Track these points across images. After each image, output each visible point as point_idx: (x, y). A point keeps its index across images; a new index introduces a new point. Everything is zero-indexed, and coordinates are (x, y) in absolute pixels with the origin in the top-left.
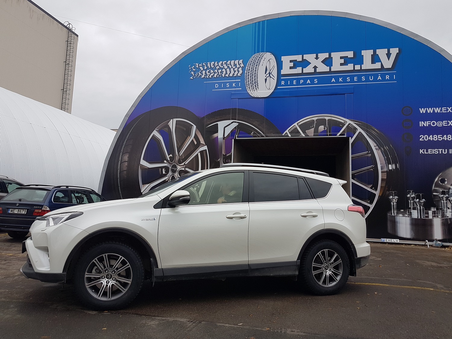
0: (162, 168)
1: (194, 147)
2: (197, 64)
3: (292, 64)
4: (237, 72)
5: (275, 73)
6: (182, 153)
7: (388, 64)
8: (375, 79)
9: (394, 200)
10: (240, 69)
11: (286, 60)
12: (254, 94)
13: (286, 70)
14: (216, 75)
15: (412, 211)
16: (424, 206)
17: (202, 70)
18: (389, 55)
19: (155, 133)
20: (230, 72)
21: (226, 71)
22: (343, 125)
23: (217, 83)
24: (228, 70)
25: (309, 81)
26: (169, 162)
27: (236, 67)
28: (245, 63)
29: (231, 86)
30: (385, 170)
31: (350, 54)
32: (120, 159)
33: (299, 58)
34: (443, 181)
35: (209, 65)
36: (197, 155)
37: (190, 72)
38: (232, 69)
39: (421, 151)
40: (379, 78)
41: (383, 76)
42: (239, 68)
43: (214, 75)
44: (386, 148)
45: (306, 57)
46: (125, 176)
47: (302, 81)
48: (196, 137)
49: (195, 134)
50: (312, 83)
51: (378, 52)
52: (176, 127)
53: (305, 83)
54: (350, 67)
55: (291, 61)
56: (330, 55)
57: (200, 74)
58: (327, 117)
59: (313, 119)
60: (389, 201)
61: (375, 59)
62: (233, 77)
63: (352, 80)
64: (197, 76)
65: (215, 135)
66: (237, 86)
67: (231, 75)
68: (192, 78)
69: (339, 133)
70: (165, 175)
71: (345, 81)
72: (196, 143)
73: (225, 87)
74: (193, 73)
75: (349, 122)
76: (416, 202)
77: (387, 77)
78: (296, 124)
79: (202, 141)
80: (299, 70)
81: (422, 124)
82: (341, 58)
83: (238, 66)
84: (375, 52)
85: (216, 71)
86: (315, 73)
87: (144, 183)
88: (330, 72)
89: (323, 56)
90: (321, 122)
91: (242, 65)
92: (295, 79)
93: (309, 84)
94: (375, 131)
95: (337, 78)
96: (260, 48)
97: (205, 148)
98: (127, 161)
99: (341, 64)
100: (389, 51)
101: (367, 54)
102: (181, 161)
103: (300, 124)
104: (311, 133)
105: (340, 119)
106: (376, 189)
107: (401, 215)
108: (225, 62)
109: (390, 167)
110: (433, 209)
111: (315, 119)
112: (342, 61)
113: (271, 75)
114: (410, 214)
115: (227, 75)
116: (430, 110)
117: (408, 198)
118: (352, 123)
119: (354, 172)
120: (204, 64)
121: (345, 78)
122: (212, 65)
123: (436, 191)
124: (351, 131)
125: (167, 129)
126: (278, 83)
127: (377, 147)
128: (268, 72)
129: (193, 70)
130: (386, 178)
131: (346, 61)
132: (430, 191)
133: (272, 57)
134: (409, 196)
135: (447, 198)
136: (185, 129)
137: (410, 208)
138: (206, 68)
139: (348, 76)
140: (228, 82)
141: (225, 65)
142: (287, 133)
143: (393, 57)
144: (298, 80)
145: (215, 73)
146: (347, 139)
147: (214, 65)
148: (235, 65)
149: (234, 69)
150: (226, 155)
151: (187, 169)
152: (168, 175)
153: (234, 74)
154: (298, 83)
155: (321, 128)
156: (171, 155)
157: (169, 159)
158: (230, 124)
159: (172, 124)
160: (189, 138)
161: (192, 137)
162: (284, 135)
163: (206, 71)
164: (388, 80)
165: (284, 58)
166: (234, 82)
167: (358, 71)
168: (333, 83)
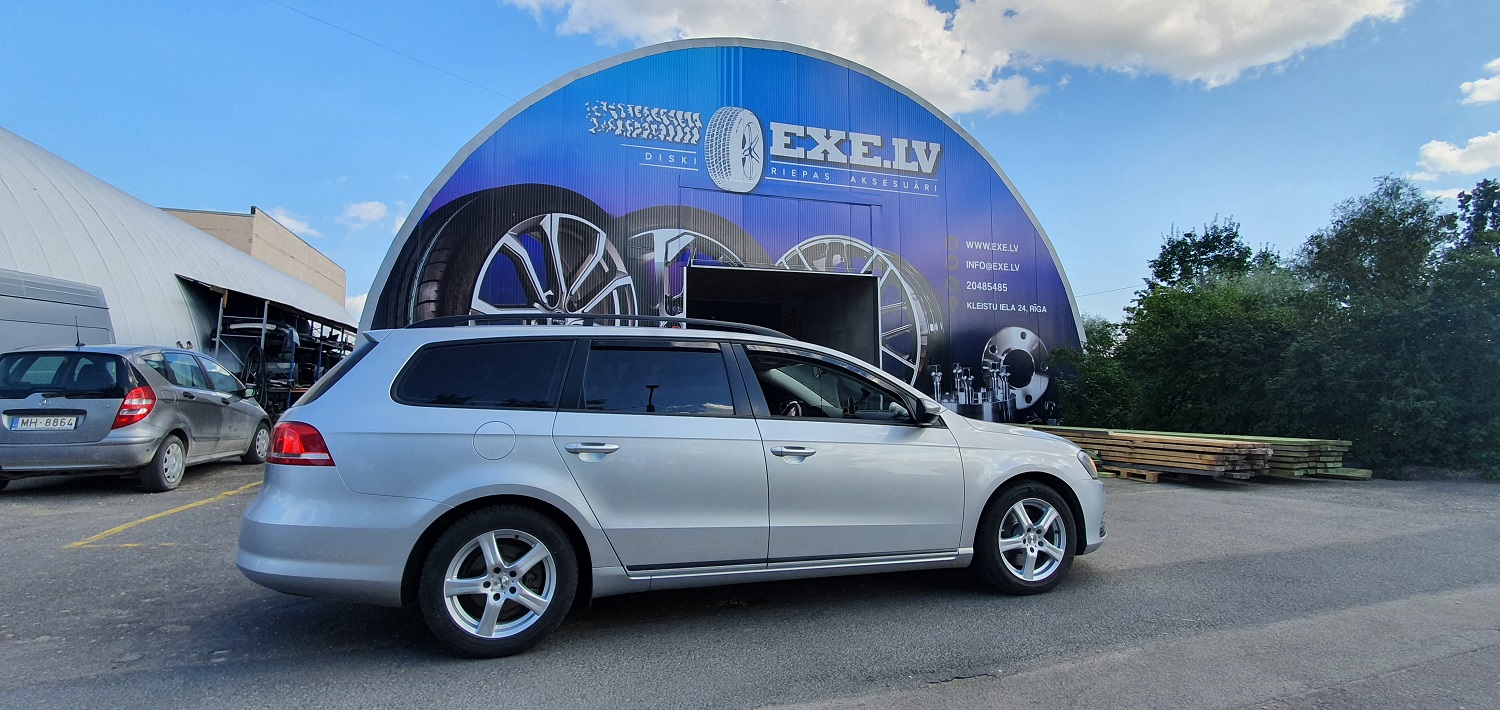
1: (601, 278)
2: (605, 104)
3: (788, 140)
4: (688, 136)
5: (759, 149)
6: (576, 287)
7: (928, 167)
8: (911, 189)
9: (937, 376)
10: (695, 131)
11: (778, 129)
12: (723, 183)
13: (778, 148)
14: (645, 133)
15: (959, 394)
16: (972, 386)
17: (616, 117)
18: (928, 152)
19: (509, 240)
20: (676, 133)
21: (668, 131)
22: (870, 256)
23: (649, 151)
24: (671, 128)
25: (816, 175)
26: (546, 308)
27: (687, 125)
28: (704, 120)
29: (678, 162)
30: (926, 332)
32: (414, 294)
33: (799, 131)
34: (993, 349)
35: (630, 110)
36: (611, 294)
37: (590, 117)
38: (679, 128)
39: (969, 305)
40: (916, 186)
41: (921, 184)
42: (693, 128)
43: (642, 133)
44: (927, 297)
45: (811, 131)
47: (805, 173)
48: (607, 257)
49: (605, 251)
50: (822, 179)
51: (915, 144)
53: (809, 177)
54: (876, 161)
55: (787, 134)
56: (847, 135)
57: (611, 126)
58: (846, 241)
59: (824, 241)
60: (932, 380)
62: (681, 145)
63: (880, 185)
64: (606, 129)
65: (648, 257)
66: (690, 163)
67: (677, 139)
68: (592, 130)
69: (864, 270)
71: (869, 183)
72: (607, 269)
73: (666, 161)
74: (595, 120)
75: (877, 252)
76: (962, 381)
77: (927, 187)
78: (797, 248)
79: (621, 266)
80: (799, 153)
81: (969, 264)
82: (864, 144)
83: (691, 125)
84: (910, 144)
85: (646, 125)
86: (825, 162)
88: (848, 165)
89: (838, 135)
90: (835, 248)
91: (699, 124)
92: (794, 167)
93: (816, 180)
94: (912, 270)
95: (859, 177)
96: (731, 100)
97: (628, 280)
98: (433, 299)
99: (864, 155)
100: (928, 146)
101: (900, 145)
102: (575, 305)
103: (804, 248)
104: (821, 267)
105: (865, 246)
106: (914, 362)
107: (946, 401)
108: (665, 110)
109: (933, 328)
110: (983, 390)
112: (865, 149)
113: (753, 153)
114: (957, 399)
115: (669, 139)
116: (978, 246)
117: (954, 375)
118: (881, 254)
120: (619, 106)
121: (869, 179)
122: (637, 112)
123: (986, 364)
124: (880, 267)
125: (537, 233)
126: (766, 171)
127: (915, 296)
128: (747, 147)
129: (596, 114)
130: (926, 345)
131: (872, 151)
132: (980, 364)
133: (754, 119)
134: (955, 371)
135: (998, 373)
136: (581, 238)
137: (956, 390)
138: (623, 115)
139: (874, 176)
140: (672, 153)
141: (664, 118)
142: (783, 264)
143: (933, 156)
144: (799, 170)
145: (644, 129)
146: (875, 280)
147: (641, 112)
148: (685, 121)
149: (683, 129)
150: (671, 296)
153: (682, 139)
154: (799, 176)
155: (837, 259)
156: (550, 292)
157: (545, 301)
158: (678, 237)
159: (551, 224)
160: (590, 258)
161: (599, 257)
162: (779, 267)
163: (625, 120)
164: (926, 192)
165: (774, 126)
166: (684, 155)
167: (887, 170)
168: (853, 184)
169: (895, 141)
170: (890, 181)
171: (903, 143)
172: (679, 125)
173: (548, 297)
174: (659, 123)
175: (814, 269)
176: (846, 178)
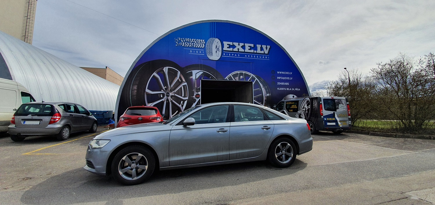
0: (160, 94)
1: (179, 83)
3: (228, 46)
4: (201, 46)
5: (220, 49)
6: (172, 86)
7: (267, 52)
8: (262, 58)
10: (203, 45)
12: (211, 58)
13: (225, 48)
14: (190, 46)
18: (267, 48)
19: (155, 74)
22: (250, 76)
23: (191, 50)
24: (197, 44)
25: (236, 55)
26: (164, 91)
28: (206, 41)
29: (199, 53)
30: (266, 96)
31: (252, 45)
32: (131, 88)
33: (231, 43)
35: (186, 40)
36: (181, 87)
37: (176, 42)
39: (278, 89)
40: (263, 57)
41: (265, 57)
43: (189, 45)
44: (266, 87)
45: (235, 43)
47: (233, 55)
48: (180, 78)
49: (180, 76)
50: (237, 56)
51: (263, 46)
53: (234, 56)
54: (252, 51)
55: (228, 44)
61: (262, 49)
62: (200, 48)
63: (253, 57)
64: (180, 45)
65: (191, 77)
66: (202, 53)
67: (199, 47)
68: (176, 45)
69: (249, 80)
70: (162, 98)
71: (250, 57)
72: (180, 81)
73: (195, 53)
74: (177, 42)
75: (252, 75)
77: (266, 57)
78: (230, 74)
79: (184, 80)
80: (231, 49)
81: (278, 78)
82: (249, 46)
84: (261, 46)
85: (190, 43)
86: (238, 52)
87: (149, 103)
88: (244, 52)
90: (241, 74)
91: (204, 43)
92: (230, 53)
93: (236, 56)
94: (262, 80)
95: (247, 55)
96: (213, 36)
97: (186, 84)
98: (136, 89)
99: (249, 49)
100: (266, 46)
101: (259, 46)
102: (172, 90)
104: (237, 79)
105: (249, 74)
106: (263, 104)
108: (195, 39)
109: (268, 95)
111: (239, 73)
115: (197, 47)
116: (281, 73)
118: (253, 75)
119: (255, 97)
120: (183, 39)
122: (188, 40)
124: (253, 79)
125: (162, 72)
126: (222, 54)
127: (263, 86)
128: (217, 48)
130: (266, 99)
131: (251, 48)
133: (219, 41)
134: (274, 106)
136: (173, 73)
138: (184, 41)
139: (252, 55)
140: (197, 50)
141: (195, 41)
143: (268, 49)
145: (190, 44)
146: (252, 82)
147: (189, 40)
148: (201, 42)
149: (200, 44)
150: (197, 88)
151: (175, 95)
152: (164, 98)
153: (200, 47)
154: (231, 55)
155: (241, 77)
156: (166, 87)
158: (199, 72)
159: (166, 69)
160: (176, 78)
161: (178, 78)
162: (226, 80)
165: (224, 42)
166: (200, 51)
167: (255, 53)
168: (246, 57)
169: (257, 45)
170: (256, 56)
171: (260, 46)
172: (199, 43)
174: (194, 43)
175: (235, 80)
176: (244, 56)
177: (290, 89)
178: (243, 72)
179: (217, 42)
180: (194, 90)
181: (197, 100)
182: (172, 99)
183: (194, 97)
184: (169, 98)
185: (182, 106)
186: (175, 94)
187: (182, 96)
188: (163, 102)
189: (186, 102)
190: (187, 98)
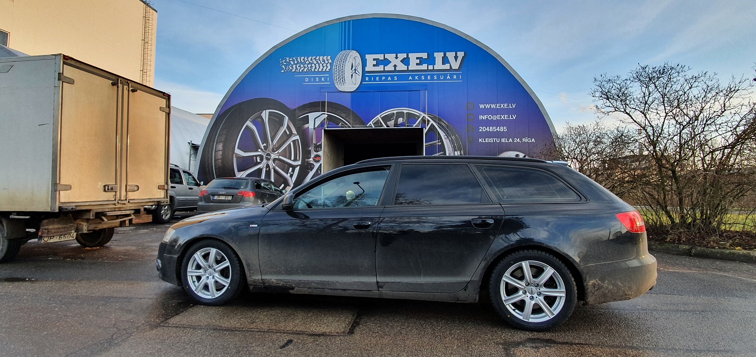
0: (256, 156)
1: (287, 136)
2: (288, 59)
3: (375, 62)
4: (325, 67)
5: (360, 69)
6: (275, 142)
7: (455, 66)
8: (445, 79)
10: (328, 65)
11: (370, 58)
12: (341, 88)
13: (369, 67)
14: (306, 69)
17: (293, 64)
18: (456, 58)
19: (248, 123)
20: (319, 67)
21: (316, 67)
22: (419, 117)
23: (307, 77)
24: (317, 65)
25: (389, 78)
26: (263, 151)
27: (325, 63)
28: (333, 59)
30: (452, 155)
31: (424, 55)
32: (214, 148)
33: (381, 57)
35: (299, 60)
36: (290, 144)
37: (281, 65)
38: (321, 65)
39: (480, 140)
40: (448, 77)
41: (451, 76)
42: (327, 63)
43: (304, 69)
44: (453, 137)
45: (387, 56)
46: (220, 164)
47: (384, 78)
48: (288, 127)
49: (288, 125)
50: (393, 80)
51: (448, 54)
52: (269, 118)
53: (386, 80)
54: (424, 67)
55: (374, 60)
56: (408, 55)
57: (290, 68)
58: (406, 111)
59: (394, 112)
61: (445, 60)
62: (322, 72)
63: (426, 79)
64: (288, 70)
65: (306, 126)
66: (326, 81)
67: (320, 70)
68: (283, 71)
69: (414, 126)
70: (260, 163)
71: (420, 79)
72: (288, 133)
73: (315, 81)
74: (284, 66)
75: (423, 115)
77: (455, 77)
78: (378, 116)
79: (294, 131)
80: (381, 68)
81: (481, 117)
83: (326, 62)
84: (445, 54)
85: (306, 65)
86: (395, 71)
87: (239, 171)
88: (408, 71)
89: (402, 56)
90: (400, 114)
91: (330, 61)
92: (377, 76)
93: (389, 81)
94: (445, 124)
95: (413, 77)
96: (346, 47)
97: (298, 137)
98: (221, 149)
99: (417, 64)
100: (456, 54)
101: (439, 56)
102: (275, 150)
103: (382, 116)
104: (391, 124)
105: (416, 112)
108: (315, 57)
109: (457, 153)
111: (395, 112)
112: (418, 61)
113: (356, 71)
115: (316, 70)
116: (488, 106)
118: (426, 116)
120: (294, 59)
121: (420, 77)
122: (302, 60)
124: (425, 122)
125: (260, 119)
126: (363, 79)
127: (446, 137)
128: (353, 69)
129: (284, 64)
131: (421, 61)
133: (358, 55)
136: (277, 120)
138: (296, 62)
139: (423, 75)
140: (317, 77)
141: (314, 61)
142: (371, 124)
143: (459, 59)
144: (380, 77)
145: (305, 67)
146: (421, 130)
147: (304, 60)
148: (324, 61)
149: (323, 65)
150: (316, 144)
151: (281, 157)
152: (262, 163)
154: (380, 80)
155: (400, 120)
156: (265, 145)
157: (263, 148)
158: (319, 116)
159: (265, 115)
160: (281, 128)
161: (285, 128)
162: (368, 127)
163: (297, 65)
164: (455, 79)
165: (367, 56)
166: (323, 77)
167: (431, 71)
168: (410, 80)
169: (436, 54)
170: (432, 76)
171: (442, 54)
172: (321, 63)
173: (264, 146)
174: (312, 63)
175: (388, 126)
176: (406, 78)
177: (511, 140)
178: (404, 111)
179: (353, 57)
180: (312, 148)
181: (317, 165)
182: (274, 165)
183: (310, 161)
184: (271, 163)
185: (291, 176)
186: (279, 155)
187: (291, 159)
188: (260, 170)
189: (297, 169)
190: (299, 163)
